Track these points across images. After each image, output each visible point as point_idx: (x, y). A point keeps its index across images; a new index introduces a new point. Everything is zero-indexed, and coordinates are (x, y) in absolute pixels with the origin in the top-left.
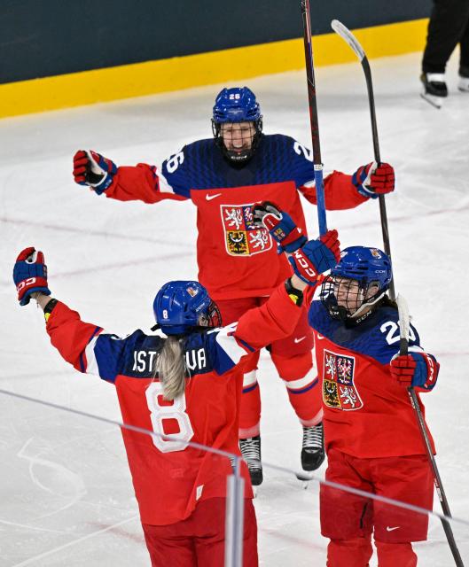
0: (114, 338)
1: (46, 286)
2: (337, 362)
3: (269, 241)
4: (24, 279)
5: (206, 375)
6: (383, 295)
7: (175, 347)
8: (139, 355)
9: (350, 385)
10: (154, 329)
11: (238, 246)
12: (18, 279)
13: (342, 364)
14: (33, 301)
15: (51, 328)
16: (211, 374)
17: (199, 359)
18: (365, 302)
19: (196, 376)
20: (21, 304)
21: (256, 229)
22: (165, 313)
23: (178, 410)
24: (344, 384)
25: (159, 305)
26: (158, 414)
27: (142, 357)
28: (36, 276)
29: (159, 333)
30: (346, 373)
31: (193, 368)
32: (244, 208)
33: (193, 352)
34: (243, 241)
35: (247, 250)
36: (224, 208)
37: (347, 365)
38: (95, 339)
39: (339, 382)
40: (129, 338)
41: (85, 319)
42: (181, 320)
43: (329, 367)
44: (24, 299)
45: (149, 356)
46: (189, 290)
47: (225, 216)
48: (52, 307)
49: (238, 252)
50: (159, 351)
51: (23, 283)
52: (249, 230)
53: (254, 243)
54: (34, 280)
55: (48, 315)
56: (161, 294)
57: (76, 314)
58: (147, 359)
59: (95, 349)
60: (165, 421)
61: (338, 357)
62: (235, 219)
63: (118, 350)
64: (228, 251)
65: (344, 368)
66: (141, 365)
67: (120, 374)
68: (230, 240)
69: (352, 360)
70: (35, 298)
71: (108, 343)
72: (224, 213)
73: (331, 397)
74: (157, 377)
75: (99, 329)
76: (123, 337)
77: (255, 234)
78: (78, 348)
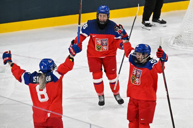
0: (29, 73)
1: (11, 60)
2: (137, 71)
3: (107, 49)
4: (5, 58)
5: (51, 82)
6: (149, 56)
7: (44, 76)
8: (34, 78)
9: (139, 78)
10: (39, 71)
11: (99, 48)
12: (4, 57)
13: (138, 72)
14: (7, 63)
15: (12, 71)
16: (53, 82)
17: (49, 78)
18: (144, 58)
19: (49, 83)
20: (4, 64)
21: (105, 45)
22: (42, 67)
23: (44, 92)
24: (137, 77)
25: (41, 65)
26: (39, 93)
27: (35, 78)
28: (8, 57)
29: (41, 72)
30: (139, 74)
31: (48, 81)
32: (102, 40)
33: (48, 77)
34: (100, 48)
35: (101, 50)
36: (97, 39)
37: (140, 72)
38: (24, 73)
39: (136, 76)
40: (33, 73)
41: (21, 68)
42: (46, 69)
43: (134, 72)
44: (5, 63)
45: (37, 78)
46: (49, 61)
47: (97, 41)
48: (12, 65)
49: (99, 50)
50: (40, 77)
51: (5, 59)
52: (102, 45)
53: (103, 49)
54: (8, 58)
55: (12, 67)
56: (41, 62)
57: (19, 67)
58: (36, 79)
59: (24, 76)
60: (41, 95)
61: (137, 70)
62: (99, 42)
63: (30, 76)
64: (96, 49)
65: (138, 73)
66: (35, 80)
67: (30, 83)
68: (97, 47)
69: (141, 71)
70: (8, 63)
71: (27, 75)
72: (97, 40)
73: (133, 80)
74: (38, 83)
75: (25, 71)
76: (31, 73)
77: (104, 47)
78: (19, 76)
